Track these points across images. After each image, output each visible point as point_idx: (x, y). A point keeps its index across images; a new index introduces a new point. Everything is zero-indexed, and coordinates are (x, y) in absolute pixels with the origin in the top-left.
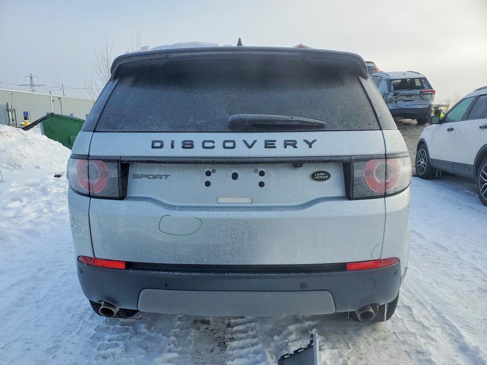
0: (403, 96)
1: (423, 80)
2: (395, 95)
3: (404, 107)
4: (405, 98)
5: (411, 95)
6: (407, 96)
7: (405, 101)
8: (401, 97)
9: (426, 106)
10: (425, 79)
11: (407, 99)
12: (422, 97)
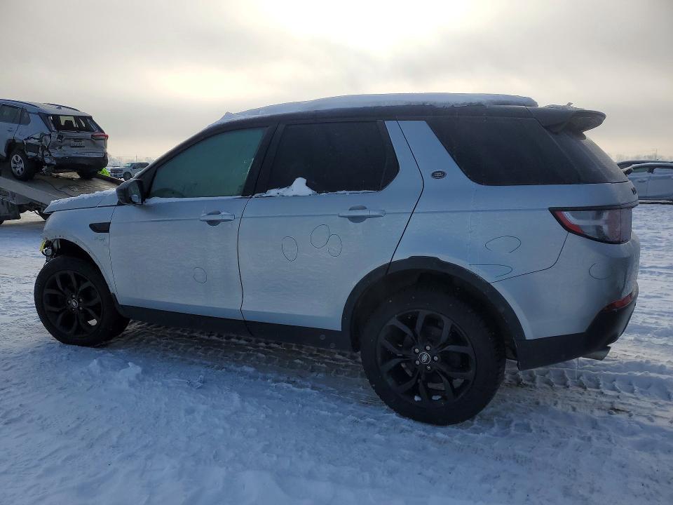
0: (70, 139)
1: (88, 120)
2: (60, 137)
3: (73, 155)
4: (73, 142)
5: (80, 140)
6: (75, 140)
7: (73, 147)
8: (67, 142)
9: (101, 156)
10: (90, 118)
11: (76, 144)
12: (94, 143)
